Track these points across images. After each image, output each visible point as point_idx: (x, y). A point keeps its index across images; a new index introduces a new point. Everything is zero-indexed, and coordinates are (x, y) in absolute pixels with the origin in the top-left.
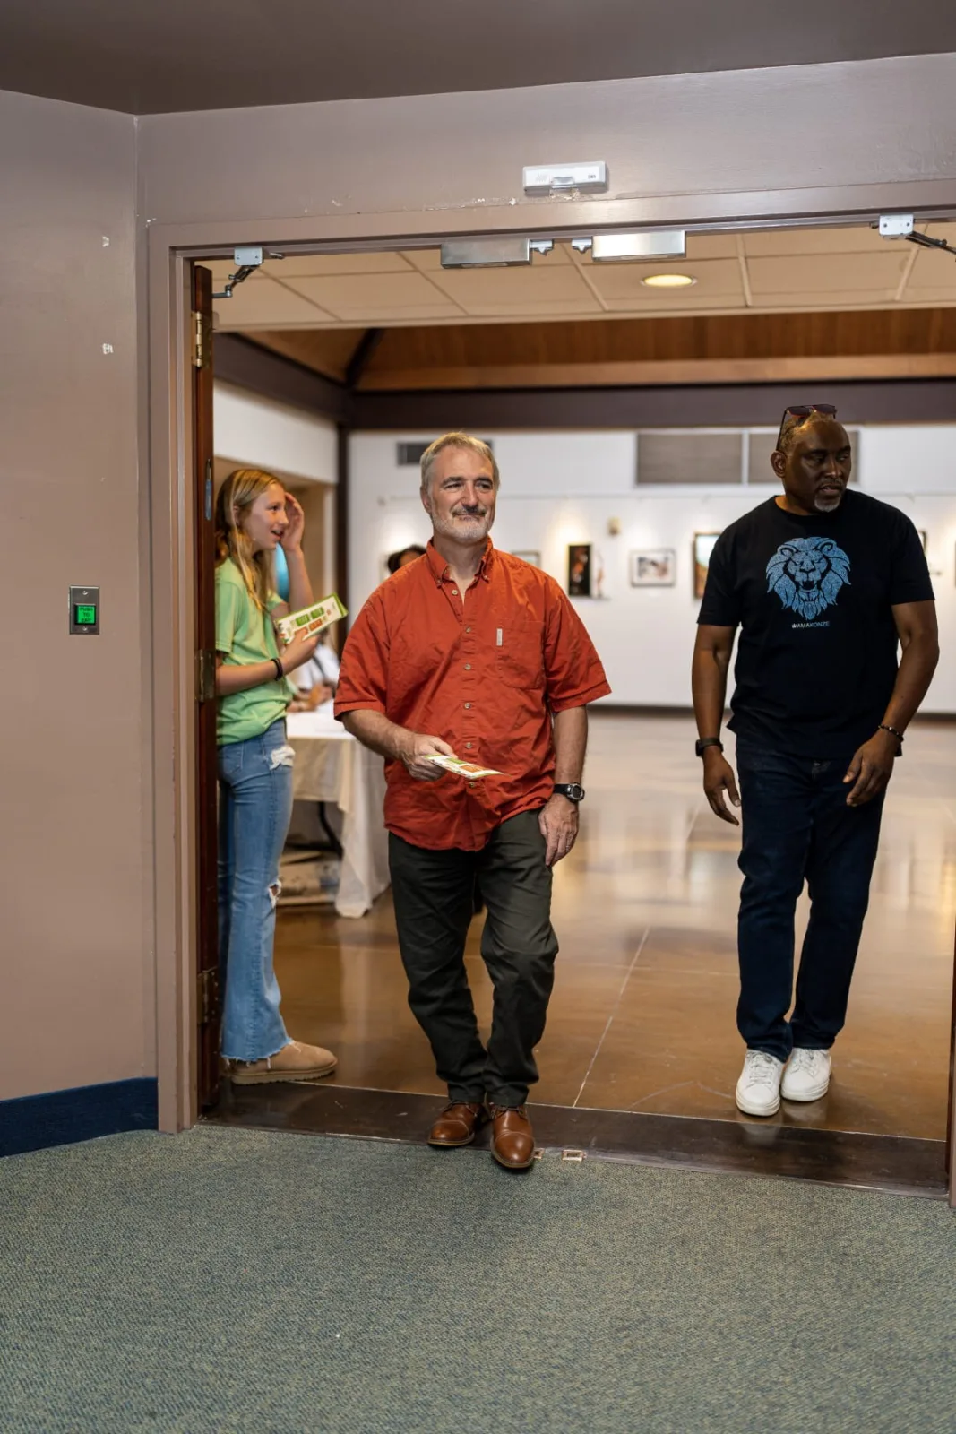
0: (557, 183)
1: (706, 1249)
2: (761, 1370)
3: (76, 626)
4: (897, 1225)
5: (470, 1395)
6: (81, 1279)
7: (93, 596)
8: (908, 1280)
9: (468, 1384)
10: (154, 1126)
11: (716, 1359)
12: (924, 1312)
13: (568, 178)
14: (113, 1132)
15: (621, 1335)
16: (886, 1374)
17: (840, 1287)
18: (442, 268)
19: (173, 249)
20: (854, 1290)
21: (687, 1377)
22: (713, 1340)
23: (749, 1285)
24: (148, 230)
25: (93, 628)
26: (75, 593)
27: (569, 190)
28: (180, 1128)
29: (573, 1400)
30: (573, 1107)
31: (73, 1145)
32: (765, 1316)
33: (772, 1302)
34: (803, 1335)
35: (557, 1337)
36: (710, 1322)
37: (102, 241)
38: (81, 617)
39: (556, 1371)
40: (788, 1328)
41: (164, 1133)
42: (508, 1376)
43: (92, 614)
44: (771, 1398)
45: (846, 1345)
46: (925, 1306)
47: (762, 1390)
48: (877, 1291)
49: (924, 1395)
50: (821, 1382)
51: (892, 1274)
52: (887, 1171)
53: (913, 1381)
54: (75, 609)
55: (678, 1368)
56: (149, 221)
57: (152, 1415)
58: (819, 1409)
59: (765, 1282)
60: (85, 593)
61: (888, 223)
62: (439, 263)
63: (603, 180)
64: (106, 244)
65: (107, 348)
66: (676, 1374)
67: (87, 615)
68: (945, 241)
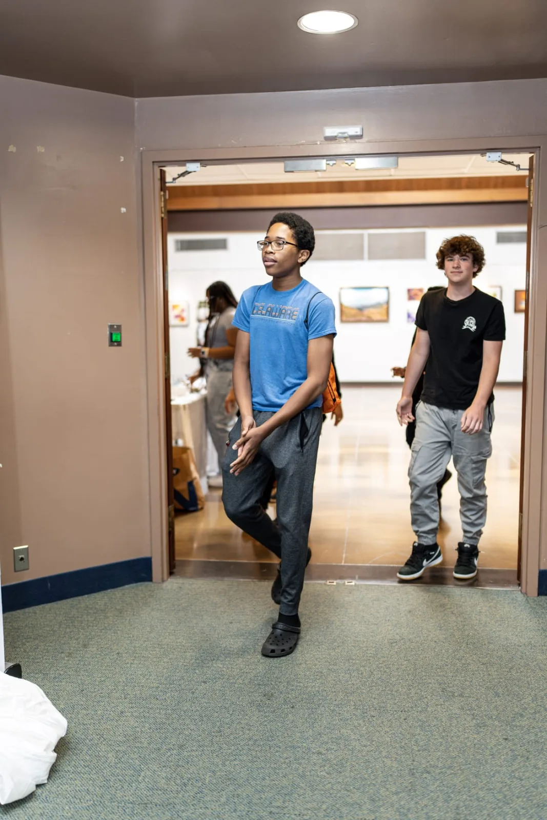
0: (340, 135)
1: (420, 613)
2: (456, 653)
3: (112, 343)
4: (501, 601)
5: (337, 668)
6: (147, 638)
7: (119, 327)
8: (509, 620)
9: (335, 664)
10: (150, 579)
11: (436, 650)
12: (518, 630)
13: (344, 133)
14: (132, 583)
15: (394, 645)
16: (508, 651)
17: (481, 623)
18: (284, 172)
19: (153, 162)
20: (488, 624)
21: (426, 657)
22: (433, 644)
23: (443, 625)
24: (141, 153)
25: (119, 344)
26: (111, 327)
27: (345, 138)
28: (163, 581)
29: (381, 667)
30: (343, 564)
31: (116, 589)
32: (453, 635)
33: (454, 630)
34: (470, 641)
35: (366, 647)
36: (429, 638)
37: (120, 159)
38: (114, 338)
39: (371, 658)
40: (463, 638)
41: (156, 583)
42: (351, 661)
43: (119, 336)
44: (463, 661)
45: (489, 643)
46: (519, 628)
47: (458, 660)
48: (497, 624)
49: (525, 657)
50: (482, 655)
51: (502, 618)
52: (491, 582)
53: (519, 653)
54: (111, 335)
55: (421, 654)
56: (141, 149)
57: (205, 682)
58: (483, 664)
59: (449, 624)
60: (115, 327)
61: (490, 155)
62: (283, 170)
63: (361, 134)
64: (122, 160)
65: (123, 210)
66: (421, 656)
67: (116, 337)
68: (513, 162)
